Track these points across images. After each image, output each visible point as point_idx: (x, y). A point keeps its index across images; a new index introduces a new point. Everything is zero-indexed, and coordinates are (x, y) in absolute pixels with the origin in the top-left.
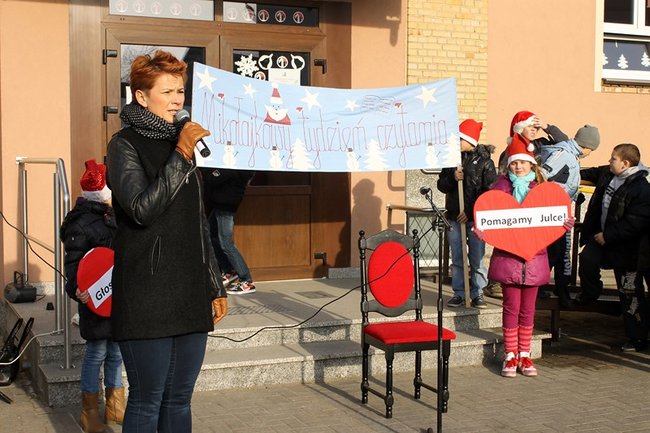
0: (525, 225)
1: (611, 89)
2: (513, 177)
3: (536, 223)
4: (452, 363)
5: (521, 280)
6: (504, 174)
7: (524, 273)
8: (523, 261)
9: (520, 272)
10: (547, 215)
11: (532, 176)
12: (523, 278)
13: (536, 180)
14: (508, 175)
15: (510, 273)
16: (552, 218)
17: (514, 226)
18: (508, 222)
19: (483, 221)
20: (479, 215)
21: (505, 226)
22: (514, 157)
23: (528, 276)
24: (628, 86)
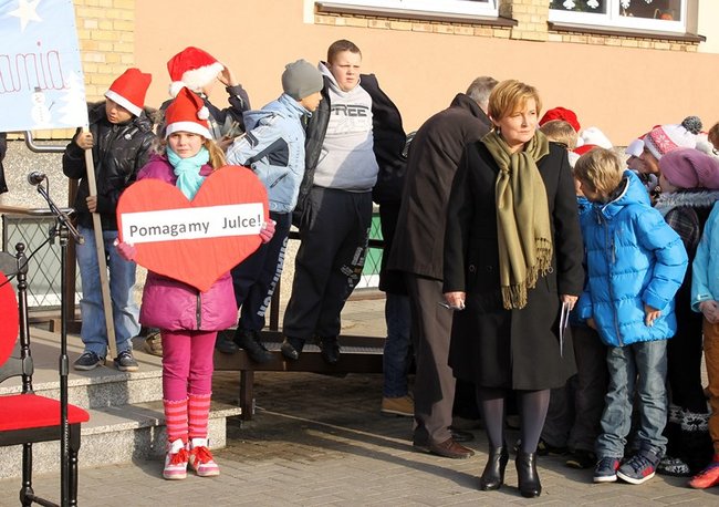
0: (199, 234)
1: (328, 19)
2: (174, 158)
3: (216, 231)
4: (84, 462)
5: (195, 324)
6: (161, 153)
7: (198, 311)
8: (196, 292)
9: (193, 309)
10: (232, 217)
11: (204, 157)
12: (199, 319)
13: (210, 163)
14: (165, 155)
15: (177, 314)
16: (240, 222)
17: (181, 236)
18: (172, 230)
19: (133, 229)
20: (127, 220)
21: (168, 237)
22: (176, 127)
23: (205, 316)
24: (354, 15)
